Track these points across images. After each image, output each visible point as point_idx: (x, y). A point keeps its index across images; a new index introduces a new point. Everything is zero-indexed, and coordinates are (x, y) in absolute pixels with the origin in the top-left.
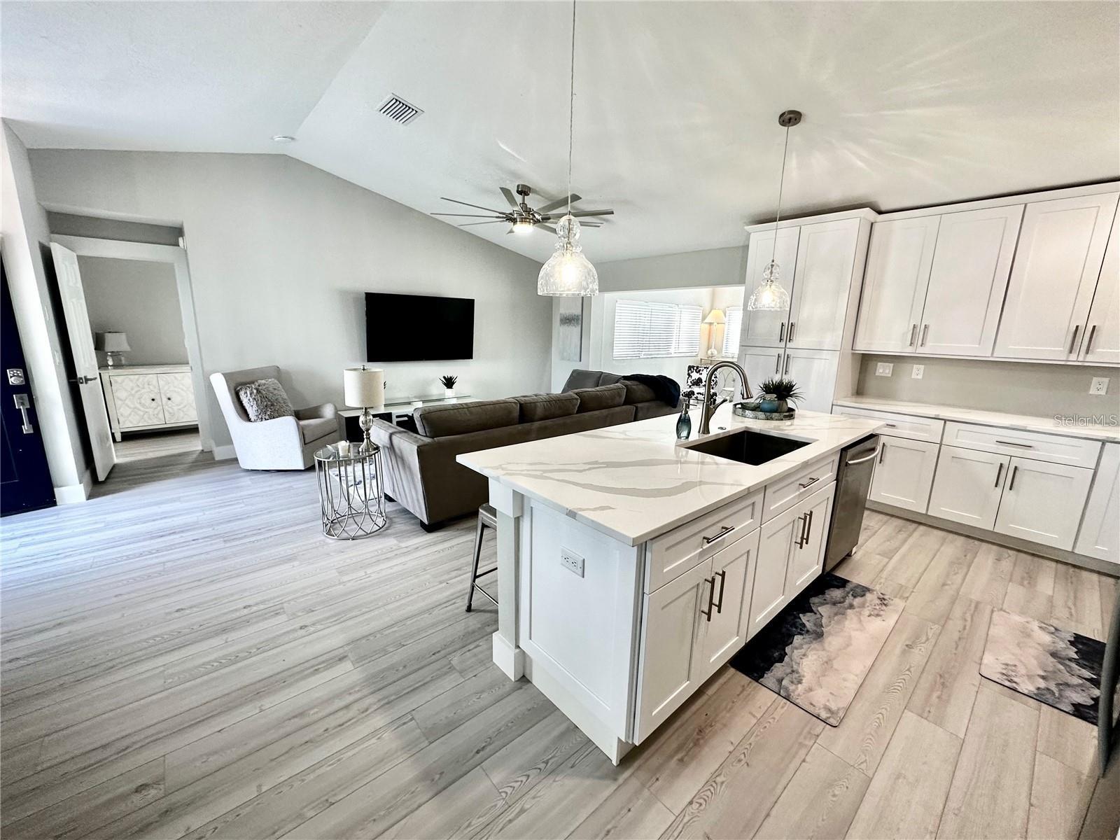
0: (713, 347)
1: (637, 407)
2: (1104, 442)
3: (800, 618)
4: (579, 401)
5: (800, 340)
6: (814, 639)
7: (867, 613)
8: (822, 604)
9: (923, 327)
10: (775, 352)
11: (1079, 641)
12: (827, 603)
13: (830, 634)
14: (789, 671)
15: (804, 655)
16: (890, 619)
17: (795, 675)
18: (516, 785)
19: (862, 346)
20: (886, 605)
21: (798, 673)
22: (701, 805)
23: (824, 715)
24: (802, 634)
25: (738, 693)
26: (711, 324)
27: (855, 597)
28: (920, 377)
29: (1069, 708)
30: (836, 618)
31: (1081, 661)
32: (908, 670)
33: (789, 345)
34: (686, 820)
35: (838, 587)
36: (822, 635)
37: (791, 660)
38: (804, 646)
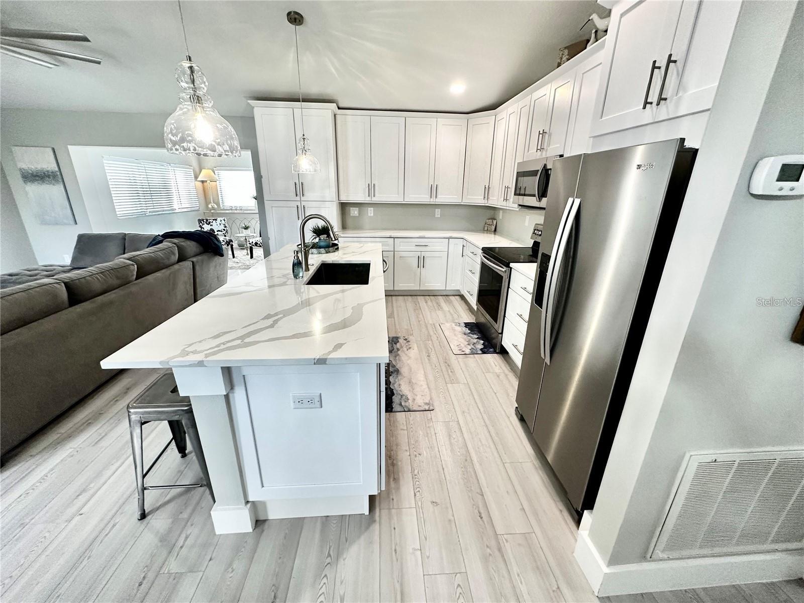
0: (212, 201)
1: (193, 262)
2: (449, 238)
4: (136, 266)
5: (309, 195)
6: (397, 374)
7: (405, 349)
9: (373, 185)
11: (467, 325)
13: (401, 368)
14: (400, 397)
15: (400, 385)
16: (415, 346)
17: (404, 397)
18: (323, 590)
20: (409, 341)
21: (404, 395)
22: (419, 491)
23: (427, 408)
24: (391, 375)
25: (390, 424)
27: (396, 344)
28: (372, 215)
29: (480, 352)
30: (397, 358)
31: (472, 332)
32: (436, 367)
33: (303, 199)
34: (420, 505)
36: (398, 370)
37: (397, 391)
38: (397, 380)
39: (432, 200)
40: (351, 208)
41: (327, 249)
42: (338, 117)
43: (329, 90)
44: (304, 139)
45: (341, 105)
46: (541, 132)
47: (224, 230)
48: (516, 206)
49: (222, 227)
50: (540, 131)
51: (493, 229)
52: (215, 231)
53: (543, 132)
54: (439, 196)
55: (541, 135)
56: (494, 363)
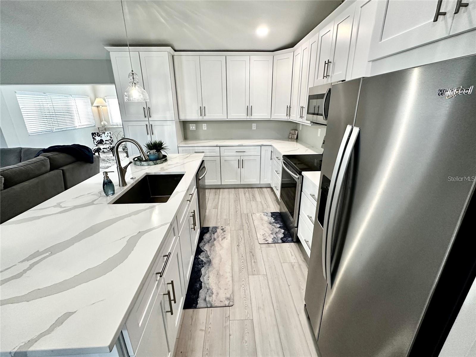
0: (104, 120)
1: (63, 170)
2: (261, 146)
3: (199, 258)
4: (3, 178)
5: (155, 116)
6: (209, 265)
7: (220, 239)
8: (205, 245)
9: (203, 107)
10: (144, 123)
11: (273, 214)
12: (206, 243)
13: (213, 258)
14: (206, 291)
15: (208, 277)
16: (228, 236)
17: (209, 291)
19: (183, 118)
20: (225, 231)
21: (210, 289)
23: (227, 303)
24: (203, 266)
25: (191, 323)
26: (98, 107)
27: (214, 234)
28: (206, 129)
30: (212, 249)
31: (276, 222)
32: (242, 257)
33: (150, 119)
35: (207, 233)
36: (211, 261)
37: (205, 284)
38: (207, 272)
39: (248, 117)
40: (190, 125)
41: (155, 162)
42: (175, 57)
43: (165, 37)
44: (133, 74)
45: (176, 48)
46: (327, 62)
47: (110, 140)
48: (309, 122)
49: (109, 138)
50: (325, 61)
51: (296, 137)
52: (104, 141)
53: (329, 62)
54: (253, 114)
55: (326, 65)
56: (291, 253)
